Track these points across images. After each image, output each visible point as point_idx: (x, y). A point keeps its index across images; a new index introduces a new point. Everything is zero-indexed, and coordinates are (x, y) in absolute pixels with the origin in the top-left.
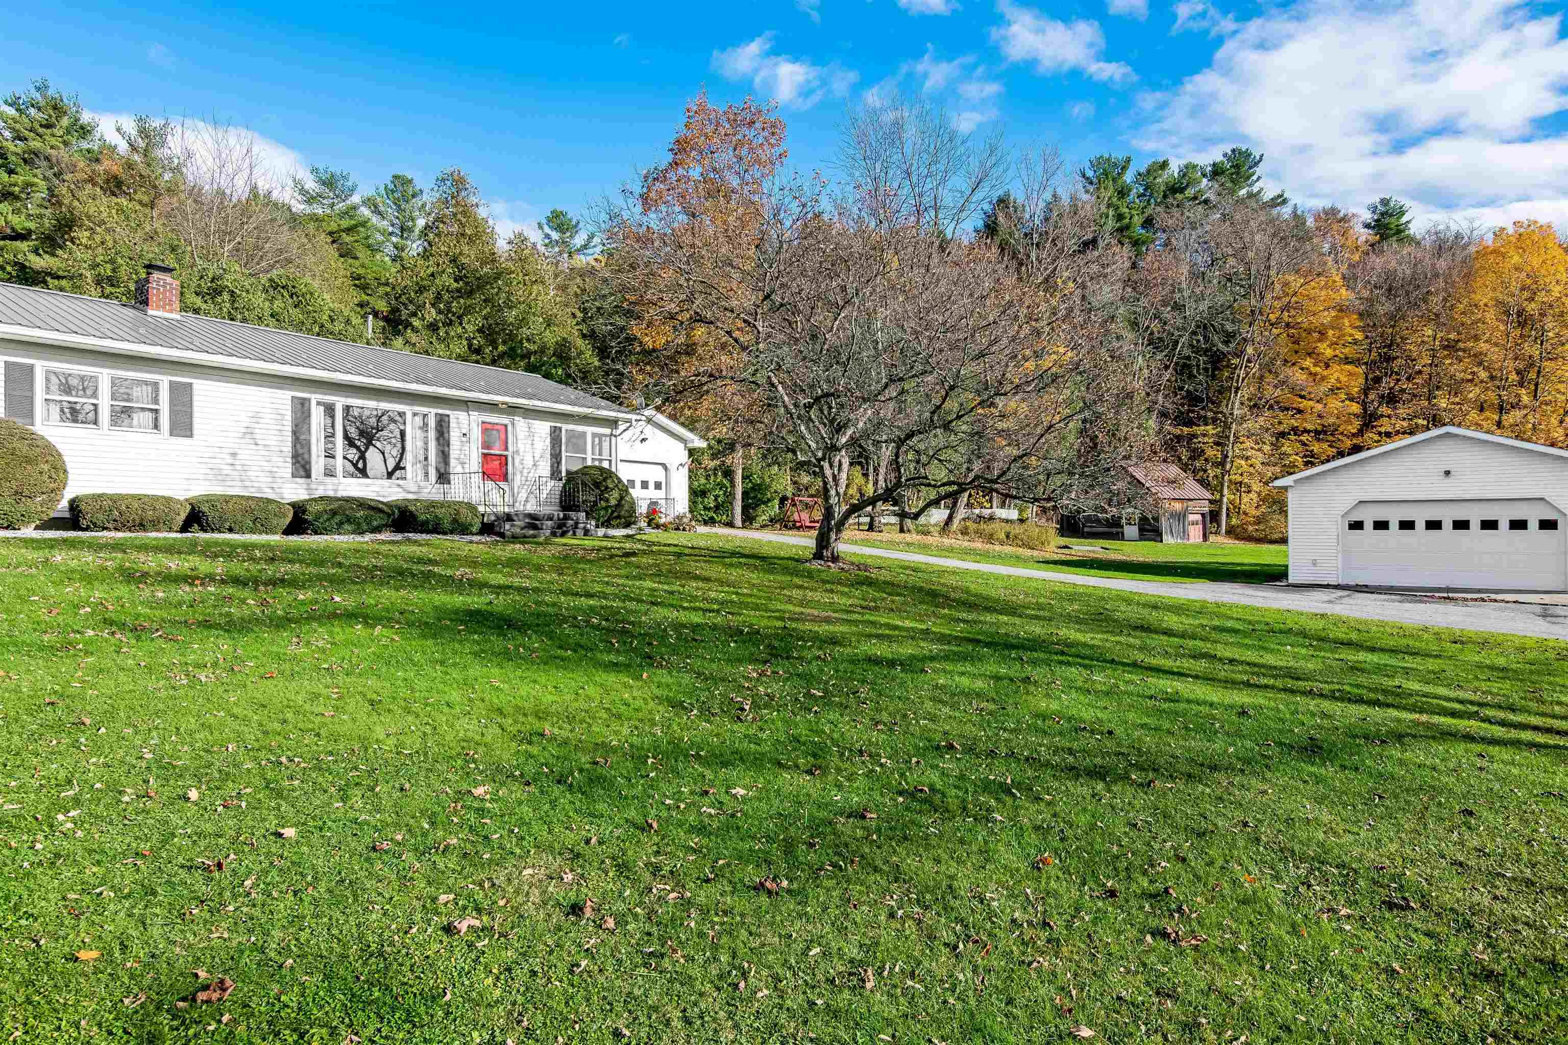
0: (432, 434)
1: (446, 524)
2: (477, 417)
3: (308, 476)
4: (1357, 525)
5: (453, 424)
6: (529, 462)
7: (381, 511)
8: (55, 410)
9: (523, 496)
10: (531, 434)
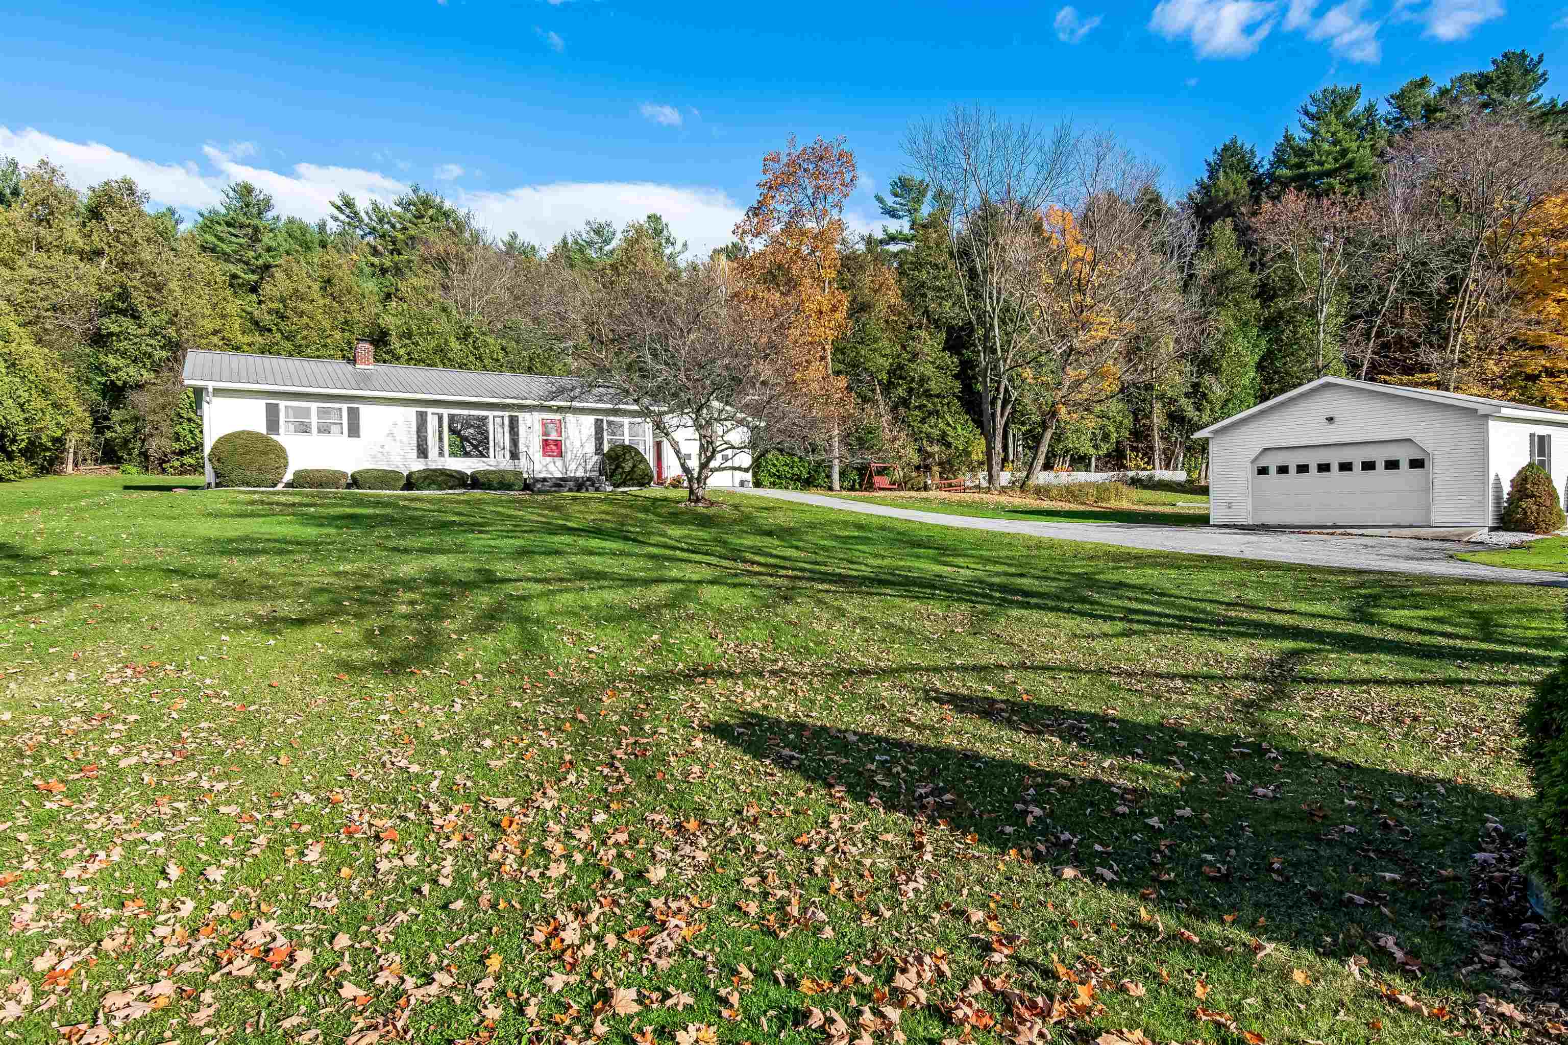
0: (507, 429)
1: (495, 484)
2: (537, 416)
3: (426, 457)
4: (1263, 471)
5: (521, 421)
6: (577, 444)
7: (453, 476)
8: (292, 427)
9: (573, 466)
10: (579, 425)
